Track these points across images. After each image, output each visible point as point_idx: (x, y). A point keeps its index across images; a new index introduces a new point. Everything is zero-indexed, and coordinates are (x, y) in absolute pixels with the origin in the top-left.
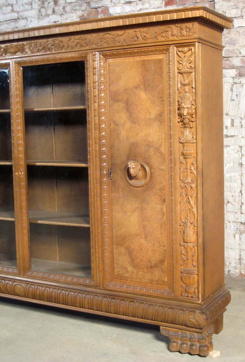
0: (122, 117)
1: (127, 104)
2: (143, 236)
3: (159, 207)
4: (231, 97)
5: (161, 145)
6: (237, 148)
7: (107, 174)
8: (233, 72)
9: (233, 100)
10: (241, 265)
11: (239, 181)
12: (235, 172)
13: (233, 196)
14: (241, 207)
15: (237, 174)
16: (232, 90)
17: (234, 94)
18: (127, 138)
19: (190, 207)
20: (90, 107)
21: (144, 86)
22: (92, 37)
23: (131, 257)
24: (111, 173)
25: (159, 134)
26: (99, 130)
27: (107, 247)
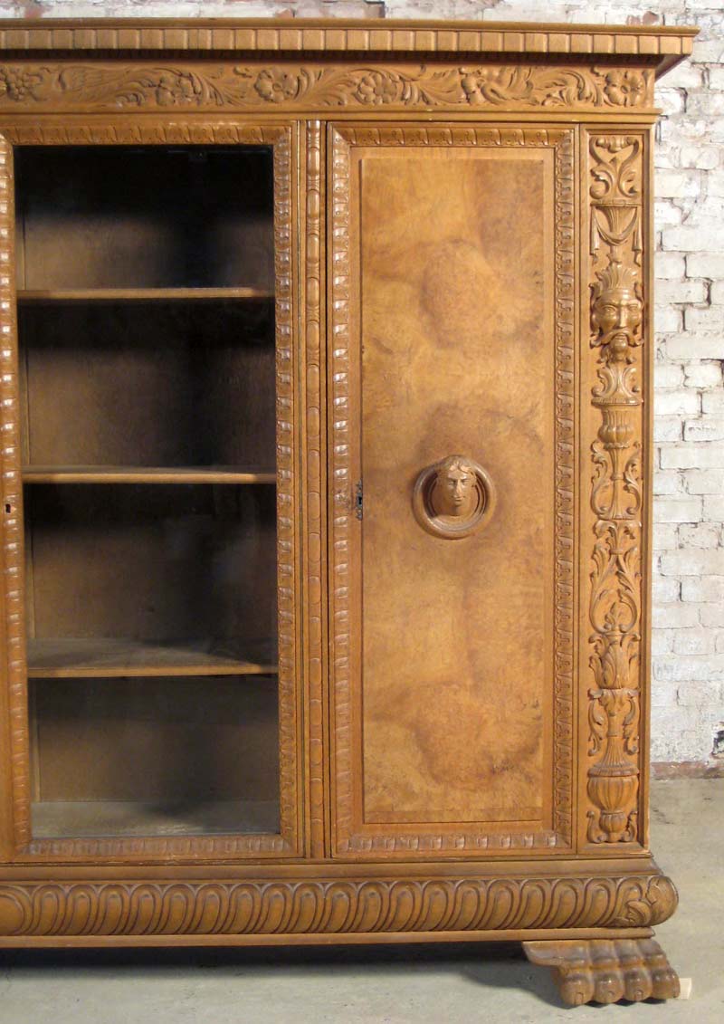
0: (404, 327)
1: (424, 288)
2: (469, 682)
5: (532, 411)
7: (347, 503)
18: (422, 390)
19: (622, 588)
20: (292, 292)
21: (482, 237)
22: (305, 73)
23: (425, 751)
24: (360, 499)
25: (527, 379)
26: (327, 363)
27: (342, 729)
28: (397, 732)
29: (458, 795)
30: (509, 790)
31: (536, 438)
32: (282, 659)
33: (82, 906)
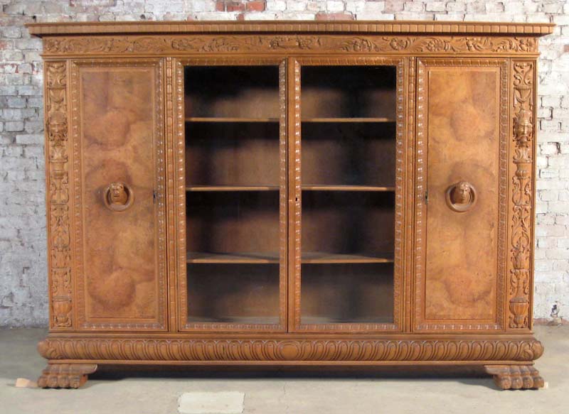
0: (444, 133)
1: (452, 119)
2: (466, 266)
3: (485, 233)
5: (491, 165)
7: (422, 198)
18: (450, 157)
19: (524, 231)
20: (403, 120)
21: (473, 100)
22: (409, 39)
23: (449, 292)
24: (426, 198)
25: (489, 153)
26: (415, 147)
27: (418, 283)
28: (438, 285)
29: (461, 309)
30: (480, 306)
31: (492, 174)
32: (396, 257)
33: (320, 349)
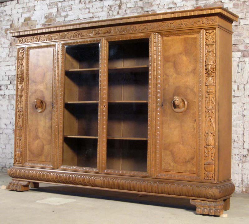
0: (171, 71)
1: (174, 64)
2: (182, 143)
4: (238, 70)
6: (241, 104)
7: (160, 106)
8: (239, 54)
9: (239, 72)
10: (242, 185)
11: (242, 127)
12: (240, 121)
13: (238, 137)
14: (243, 144)
15: (241, 122)
16: (238, 66)
17: (240, 68)
18: (174, 83)
19: (211, 124)
21: (185, 52)
22: (154, 24)
23: (173, 157)
24: (163, 105)
25: (193, 81)
26: (157, 79)
27: (158, 151)
28: (168, 152)
29: (179, 167)
30: (189, 167)
